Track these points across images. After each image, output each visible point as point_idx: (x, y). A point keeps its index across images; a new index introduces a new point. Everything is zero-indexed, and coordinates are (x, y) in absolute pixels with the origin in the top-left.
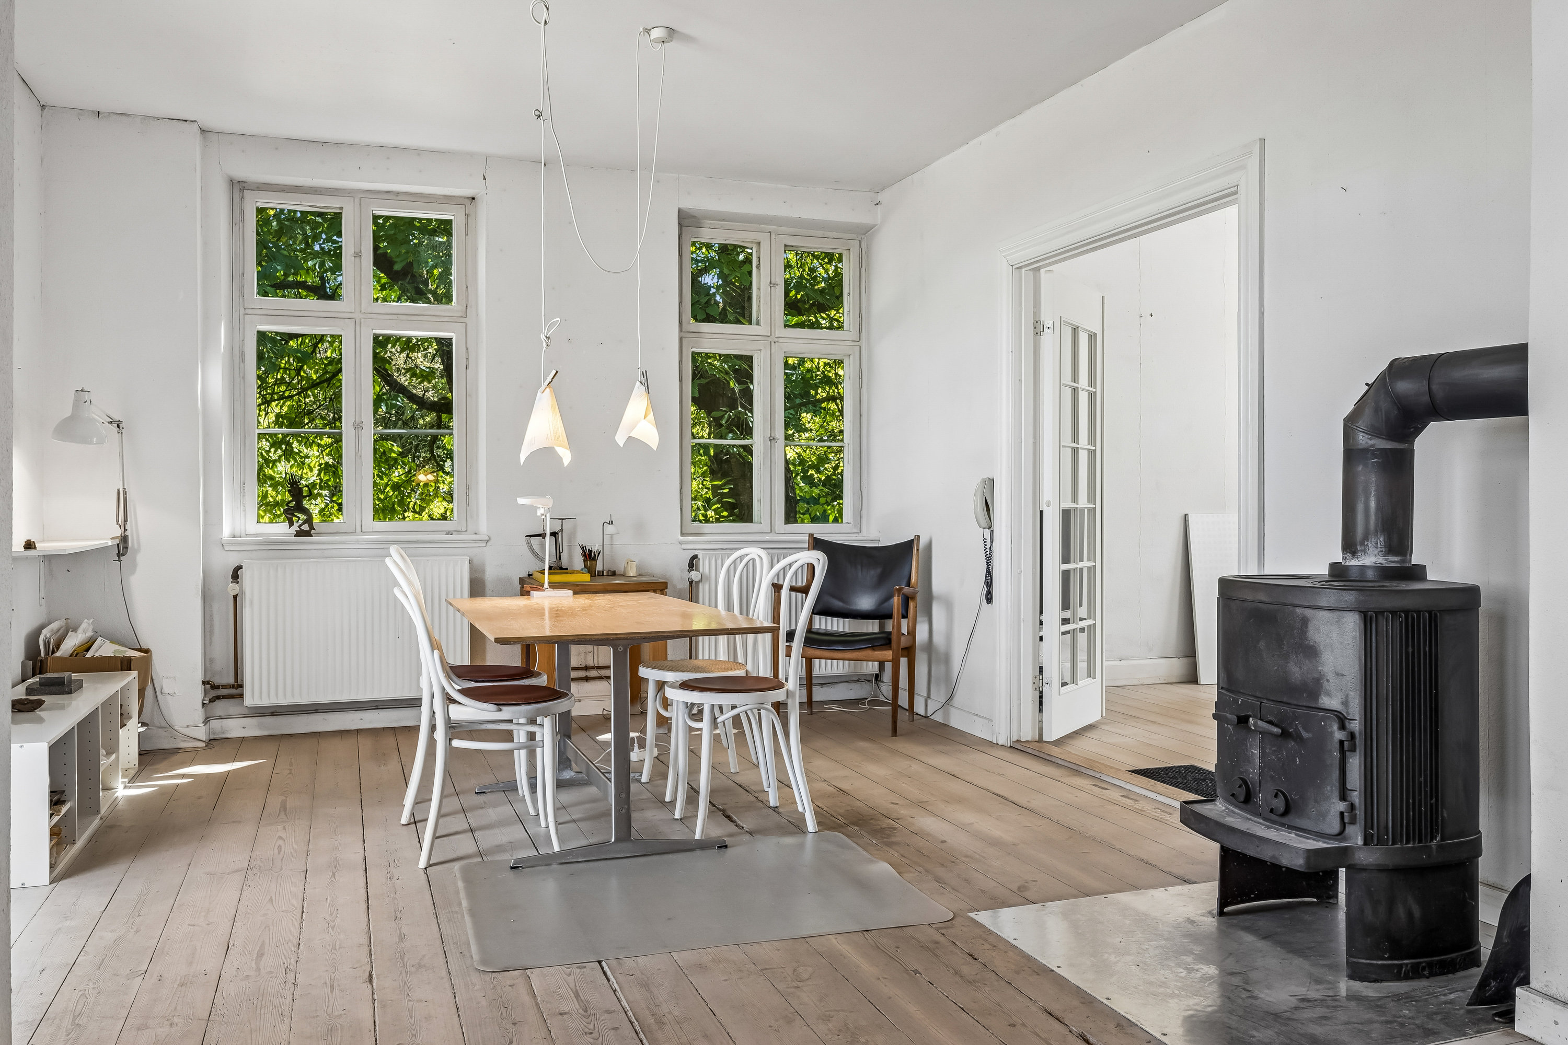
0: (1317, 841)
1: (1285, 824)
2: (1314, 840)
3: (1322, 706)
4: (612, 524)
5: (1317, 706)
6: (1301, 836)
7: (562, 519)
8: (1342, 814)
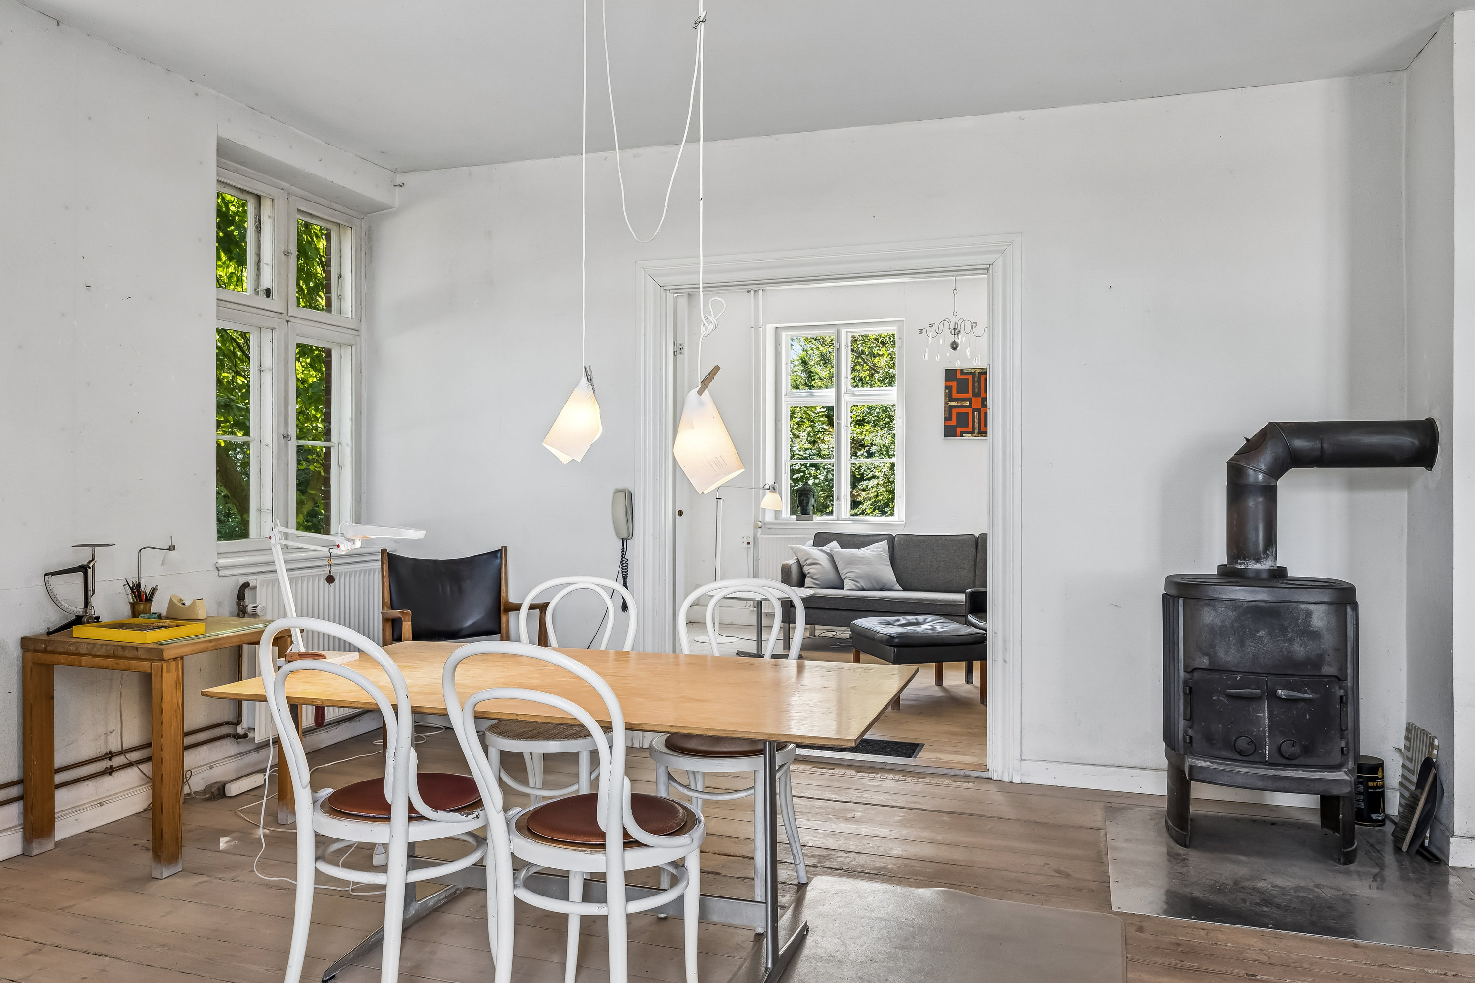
0: (1323, 772)
1: (1291, 765)
2: (1320, 772)
3: (1324, 674)
4: (174, 549)
5: (1320, 674)
6: (1308, 771)
7: (94, 546)
8: (1342, 748)
